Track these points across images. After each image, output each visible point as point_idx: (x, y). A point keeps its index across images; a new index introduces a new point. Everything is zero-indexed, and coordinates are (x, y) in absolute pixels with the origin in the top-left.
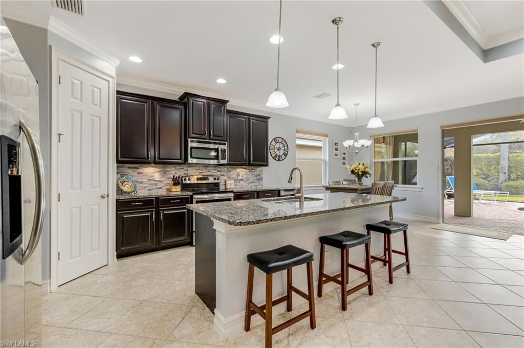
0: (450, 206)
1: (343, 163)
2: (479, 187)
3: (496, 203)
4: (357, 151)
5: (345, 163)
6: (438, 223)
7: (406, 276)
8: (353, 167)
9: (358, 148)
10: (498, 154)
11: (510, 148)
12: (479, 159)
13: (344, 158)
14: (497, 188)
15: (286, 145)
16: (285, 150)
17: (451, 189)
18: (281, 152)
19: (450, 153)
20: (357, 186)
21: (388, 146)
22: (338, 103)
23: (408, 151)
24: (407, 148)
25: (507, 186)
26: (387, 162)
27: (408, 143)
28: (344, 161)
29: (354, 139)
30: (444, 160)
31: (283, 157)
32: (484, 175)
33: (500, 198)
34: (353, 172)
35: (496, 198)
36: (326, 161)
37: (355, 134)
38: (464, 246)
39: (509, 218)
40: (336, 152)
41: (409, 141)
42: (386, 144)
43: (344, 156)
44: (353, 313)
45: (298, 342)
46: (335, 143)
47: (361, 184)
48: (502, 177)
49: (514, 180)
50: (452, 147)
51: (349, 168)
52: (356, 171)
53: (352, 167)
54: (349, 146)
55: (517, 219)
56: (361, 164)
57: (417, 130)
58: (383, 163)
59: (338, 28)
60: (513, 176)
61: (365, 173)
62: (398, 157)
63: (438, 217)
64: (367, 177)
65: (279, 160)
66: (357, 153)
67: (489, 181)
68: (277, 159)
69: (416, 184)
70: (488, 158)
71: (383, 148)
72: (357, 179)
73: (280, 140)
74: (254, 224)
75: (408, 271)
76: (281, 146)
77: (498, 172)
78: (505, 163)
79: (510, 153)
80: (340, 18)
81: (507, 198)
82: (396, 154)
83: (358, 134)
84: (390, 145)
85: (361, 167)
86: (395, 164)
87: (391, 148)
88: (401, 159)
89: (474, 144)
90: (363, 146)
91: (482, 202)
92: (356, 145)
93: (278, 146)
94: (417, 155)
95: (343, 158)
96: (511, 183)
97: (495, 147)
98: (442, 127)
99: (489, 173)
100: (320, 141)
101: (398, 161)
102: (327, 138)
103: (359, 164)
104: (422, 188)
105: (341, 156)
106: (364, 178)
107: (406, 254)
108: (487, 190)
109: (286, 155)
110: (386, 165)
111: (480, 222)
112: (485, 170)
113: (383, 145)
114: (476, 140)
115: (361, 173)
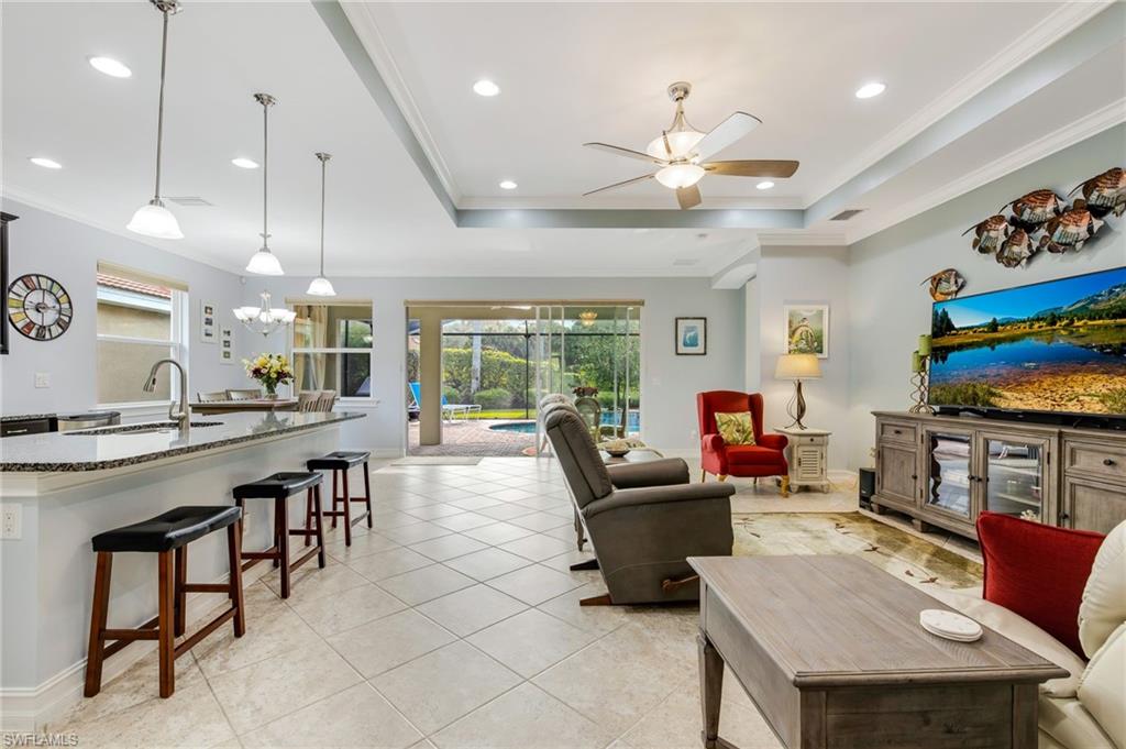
0: (415, 431)
1: (225, 353)
2: (451, 399)
3: (467, 421)
4: (265, 331)
5: (229, 353)
6: (401, 456)
7: (367, 532)
8: (257, 363)
9: (267, 324)
10: (470, 350)
11: (483, 341)
12: (449, 356)
13: (227, 343)
14: (468, 400)
15: (63, 299)
16: (60, 313)
17: (415, 404)
18: (49, 317)
19: (415, 344)
20: (266, 401)
21: (318, 323)
22: (265, 245)
23: (350, 336)
24: (350, 331)
25: (480, 398)
26: (315, 355)
27: (350, 322)
28: (227, 349)
29: (259, 306)
30: (410, 355)
31: (56, 330)
32: (454, 381)
33: (473, 415)
34: (257, 372)
35: (467, 416)
36: (181, 346)
37: (263, 295)
38: (431, 480)
39: (481, 440)
40: (208, 327)
41: (353, 318)
42: (314, 320)
43: (227, 338)
44: (302, 595)
45: (220, 659)
46: (206, 308)
47: (274, 398)
48: (475, 384)
49: (486, 389)
50: (417, 334)
51: (250, 364)
52: (264, 371)
53: (255, 361)
54: (250, 319)
55: (489, 440)
56: (275, 356)
57: (371, 303)
58: (307, 356)
59: (265, 112)
60: (486, 383)
61: (281, 375)
62: (334, 346)
63: (401, 447)
64: (286, 383)
65: (40, 337)
66: (265, 334)
67: (460, 391)
68: (33, 334)
69: (368, 395)
70: (459, 355)
71: (307, 327)
72: (264, 388)
73: (45, 284)
74: (132, 463)
75: (370, 525)
76: (49, 301)
77: (470, 377)
78: (477, 364)
79: (483, 349)
80: (270, 97)
81: (479, 415)
82: (330, 342)
83: (268, 295)
84: (320, 321)
85: (275, 365)
86: (330, 357)
87: (322, 328)
88: (339, 350)
89: (444, 332)
90: (279, 321)
91: (453, 422)
92: (264, 317)
93: (35, 297)
94: (370, 345)
95: (225, 342)
96: (483, 393)
97: (467, 338)
98: (407, 302)
99: (459, 378)
100: (165, 298)
101: (334, 355)
102: (186, 295)
103: (270, 356)
104: (378, 402)
105: (220, 338)
106: (279, 384)
107: (367, 499)
108: (457, 403)
109: (64, 326)
110: (312, 361)
111: (451, 450)
112: (455, 373)
113: (308, 321)
114: (447, 326)
115: (274, 376)
